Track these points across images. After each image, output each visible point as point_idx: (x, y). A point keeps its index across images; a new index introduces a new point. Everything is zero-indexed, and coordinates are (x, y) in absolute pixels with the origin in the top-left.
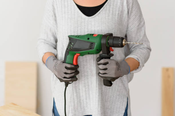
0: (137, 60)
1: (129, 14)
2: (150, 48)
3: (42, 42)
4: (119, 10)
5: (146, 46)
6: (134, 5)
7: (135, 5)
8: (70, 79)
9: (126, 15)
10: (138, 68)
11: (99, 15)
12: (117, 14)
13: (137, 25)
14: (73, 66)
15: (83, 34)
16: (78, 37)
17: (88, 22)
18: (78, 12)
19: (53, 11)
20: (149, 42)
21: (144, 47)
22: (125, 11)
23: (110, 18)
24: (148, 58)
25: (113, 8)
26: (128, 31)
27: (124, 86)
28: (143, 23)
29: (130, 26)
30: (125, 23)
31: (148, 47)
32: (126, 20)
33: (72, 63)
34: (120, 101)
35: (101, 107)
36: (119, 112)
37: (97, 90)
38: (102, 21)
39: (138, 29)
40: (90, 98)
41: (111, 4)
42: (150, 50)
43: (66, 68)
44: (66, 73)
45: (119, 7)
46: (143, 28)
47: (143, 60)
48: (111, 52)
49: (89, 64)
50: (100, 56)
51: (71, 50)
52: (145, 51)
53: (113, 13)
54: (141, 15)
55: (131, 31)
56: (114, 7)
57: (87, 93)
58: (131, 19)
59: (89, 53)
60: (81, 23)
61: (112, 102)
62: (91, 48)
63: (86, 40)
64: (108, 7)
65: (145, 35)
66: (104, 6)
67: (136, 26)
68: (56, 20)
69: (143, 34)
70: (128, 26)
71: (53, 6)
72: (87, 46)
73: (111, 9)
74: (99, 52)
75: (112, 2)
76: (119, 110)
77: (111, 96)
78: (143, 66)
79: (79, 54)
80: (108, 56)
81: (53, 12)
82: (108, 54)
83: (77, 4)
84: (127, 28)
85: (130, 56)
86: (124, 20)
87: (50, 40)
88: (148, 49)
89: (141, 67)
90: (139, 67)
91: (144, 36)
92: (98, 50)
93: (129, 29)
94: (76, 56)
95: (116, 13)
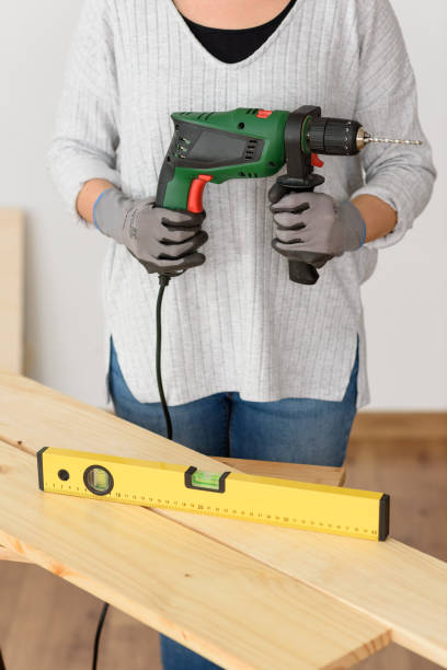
0: (389, 202)
1: (364, 54)
2: (432, 166)
3: (68, 147)
4: (330, 42)
5: (418, 160)
6: (380, 23)
7: (383, 23)
8: (182, 261)
9: (354, 57)
10: (392, 232)
11: (264, 57)
12: (322, 55)
13: (390, 90)
14: (188, 218)
15: (220, 109)
16: (206, 118)
17: (226, 82)
18: (192, 48)
19: (107, 42)
20: (429, 148)
21: (412, 163)
22: (348, 42)
23: (299, 69)
24: (426, 200)
25: (310, 33)
26: (361, 112)
27: (347, 297)
28: (408, 82)
29: (367, 94)
30: (349, 86)
31: (427, 165)
32: (353, 75)
33: (184, 207)
34: (333, 349)
35: (269, 368)
36: (330, 384)
37: (256, 312)
38: (275, 78)
39: (392, 104)
40: (232, 338)
41: (304, 20)
42: (434, 175)
43: (166, 224)
44: (165, 242)
45: (330, 29)
46: (408, 101)
47: (410, 205)
48: (317, 171)
49: (230, 223)
50: (279, 182)
51: (182, 163)
52: (415, 177)
53: (308, 51)
54: (403, 56)
55: (370, 112)
56: (314, 31)
57: (222, 319)
58: (372, 71)
59: (242, 175)
60: (203, 85)
61: (308, 352)
62: (250, 156)
63: (234, 128)
64: (291, 30)
65: (416, 122)
66: (281, 27)
67: (386, 94)
68: (115, 74)
69: (411, 119)
70: (358, 93)
71: (106, 23)
72: (238, 149)
73: (303, 38)
74: (276, 171)
75: (305, 14)
76: (331, 377)
77: (304, 330)
78: (410, 226)
79: (208, 178)
80: (307, 182)
81: (105, 46)
82: (305, 177)
83: (190, 18)
84: (358, 101)
85: (365, 190)
86: (347, 75)
87: (97, 140)
88: (424, 171)
89: (404, 228)
90: (397, 228)
91: (414, 128)
92: (272, 164)
93: (364, 103)
94: (196, 184)
95: (319, 51)
